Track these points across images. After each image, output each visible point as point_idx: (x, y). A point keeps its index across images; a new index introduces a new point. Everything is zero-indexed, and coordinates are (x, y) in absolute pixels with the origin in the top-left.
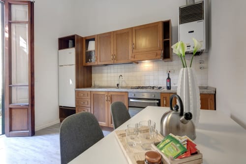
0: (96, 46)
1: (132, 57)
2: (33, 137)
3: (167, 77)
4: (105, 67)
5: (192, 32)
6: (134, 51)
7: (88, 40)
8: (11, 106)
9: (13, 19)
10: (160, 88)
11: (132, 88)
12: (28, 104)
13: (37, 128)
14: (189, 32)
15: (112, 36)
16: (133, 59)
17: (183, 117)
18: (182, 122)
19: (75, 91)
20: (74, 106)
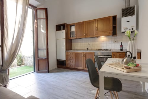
0: (76, 29)
1: (96, 34)
2: (48, 74)
3: (121, 44)
4: (80, 40)
5: (129, 21)
6: (97, 31)
7: (71, 26)
8: (38, 59)
9: (38, 17)
10: (111, 50)
11: (96, 50)
12: (46, 58)
13: (50, 69)
14: (127, 22)
15: (85, 23)
16: (96, 36)
17: (132, 58)
18: (132, 60)
19: (66, 52)
20: (65, 59)
